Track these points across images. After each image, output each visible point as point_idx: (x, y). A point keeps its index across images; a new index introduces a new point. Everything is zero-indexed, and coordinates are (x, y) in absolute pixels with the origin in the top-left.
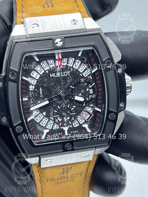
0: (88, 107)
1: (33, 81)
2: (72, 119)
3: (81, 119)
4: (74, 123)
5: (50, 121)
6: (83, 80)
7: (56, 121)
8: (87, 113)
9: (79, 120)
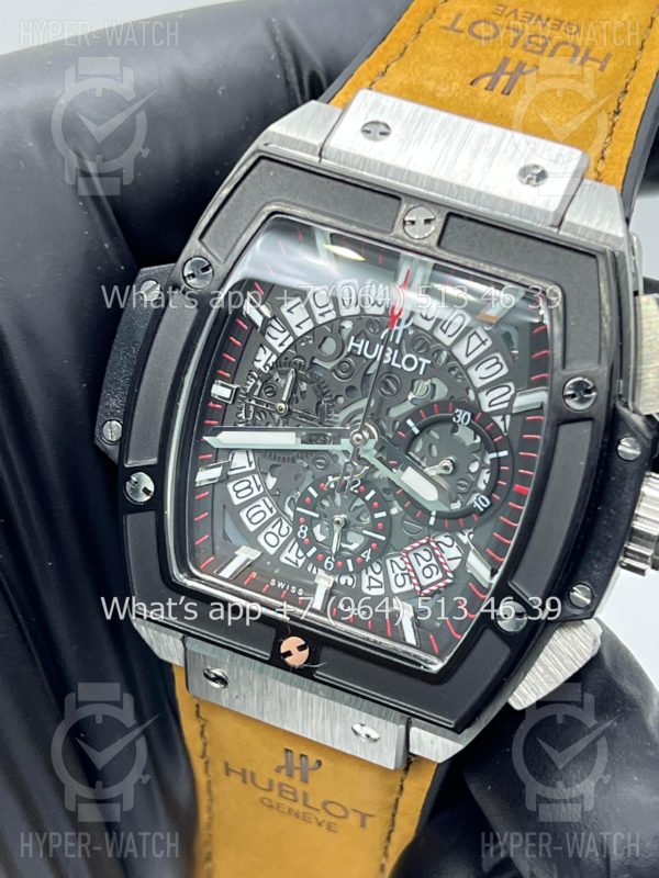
0: (449, 541)
1: (282, 337)
2: (363, 555)
3: (402, 574)
4: (370, 577)
5: (280, 520)
6: (466, 417)
7: (301, 531)
8: (433, 561)
9: (392, 576)
